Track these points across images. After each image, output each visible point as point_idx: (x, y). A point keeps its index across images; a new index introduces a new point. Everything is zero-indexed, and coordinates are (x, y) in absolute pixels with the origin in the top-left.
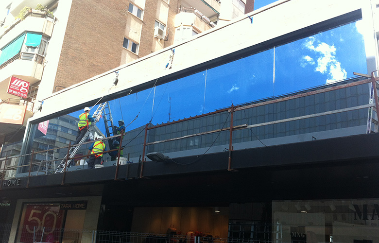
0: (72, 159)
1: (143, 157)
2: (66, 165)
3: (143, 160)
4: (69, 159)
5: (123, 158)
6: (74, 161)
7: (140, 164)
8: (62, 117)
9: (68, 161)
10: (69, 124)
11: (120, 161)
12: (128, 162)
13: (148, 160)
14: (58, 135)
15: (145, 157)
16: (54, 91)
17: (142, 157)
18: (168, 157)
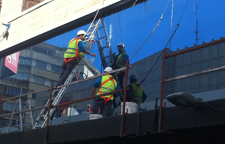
0: (56, 107)
1: (162, 101)
2: (48, 115)
3: (161, 104)
4: (52, 107)
5: (130, 103)
6: (59, 110)
7: (156, 111)
8: (36, 46)
9: (51, 110)
10: (47, 56)
11: (126, 107)
12: (139, 109)
13: (170, 105)
14: (32, 72)
15: (165, 100)
16: (24, 8)
17: (159, 101)
18: (200, 99)
